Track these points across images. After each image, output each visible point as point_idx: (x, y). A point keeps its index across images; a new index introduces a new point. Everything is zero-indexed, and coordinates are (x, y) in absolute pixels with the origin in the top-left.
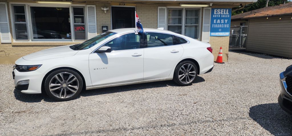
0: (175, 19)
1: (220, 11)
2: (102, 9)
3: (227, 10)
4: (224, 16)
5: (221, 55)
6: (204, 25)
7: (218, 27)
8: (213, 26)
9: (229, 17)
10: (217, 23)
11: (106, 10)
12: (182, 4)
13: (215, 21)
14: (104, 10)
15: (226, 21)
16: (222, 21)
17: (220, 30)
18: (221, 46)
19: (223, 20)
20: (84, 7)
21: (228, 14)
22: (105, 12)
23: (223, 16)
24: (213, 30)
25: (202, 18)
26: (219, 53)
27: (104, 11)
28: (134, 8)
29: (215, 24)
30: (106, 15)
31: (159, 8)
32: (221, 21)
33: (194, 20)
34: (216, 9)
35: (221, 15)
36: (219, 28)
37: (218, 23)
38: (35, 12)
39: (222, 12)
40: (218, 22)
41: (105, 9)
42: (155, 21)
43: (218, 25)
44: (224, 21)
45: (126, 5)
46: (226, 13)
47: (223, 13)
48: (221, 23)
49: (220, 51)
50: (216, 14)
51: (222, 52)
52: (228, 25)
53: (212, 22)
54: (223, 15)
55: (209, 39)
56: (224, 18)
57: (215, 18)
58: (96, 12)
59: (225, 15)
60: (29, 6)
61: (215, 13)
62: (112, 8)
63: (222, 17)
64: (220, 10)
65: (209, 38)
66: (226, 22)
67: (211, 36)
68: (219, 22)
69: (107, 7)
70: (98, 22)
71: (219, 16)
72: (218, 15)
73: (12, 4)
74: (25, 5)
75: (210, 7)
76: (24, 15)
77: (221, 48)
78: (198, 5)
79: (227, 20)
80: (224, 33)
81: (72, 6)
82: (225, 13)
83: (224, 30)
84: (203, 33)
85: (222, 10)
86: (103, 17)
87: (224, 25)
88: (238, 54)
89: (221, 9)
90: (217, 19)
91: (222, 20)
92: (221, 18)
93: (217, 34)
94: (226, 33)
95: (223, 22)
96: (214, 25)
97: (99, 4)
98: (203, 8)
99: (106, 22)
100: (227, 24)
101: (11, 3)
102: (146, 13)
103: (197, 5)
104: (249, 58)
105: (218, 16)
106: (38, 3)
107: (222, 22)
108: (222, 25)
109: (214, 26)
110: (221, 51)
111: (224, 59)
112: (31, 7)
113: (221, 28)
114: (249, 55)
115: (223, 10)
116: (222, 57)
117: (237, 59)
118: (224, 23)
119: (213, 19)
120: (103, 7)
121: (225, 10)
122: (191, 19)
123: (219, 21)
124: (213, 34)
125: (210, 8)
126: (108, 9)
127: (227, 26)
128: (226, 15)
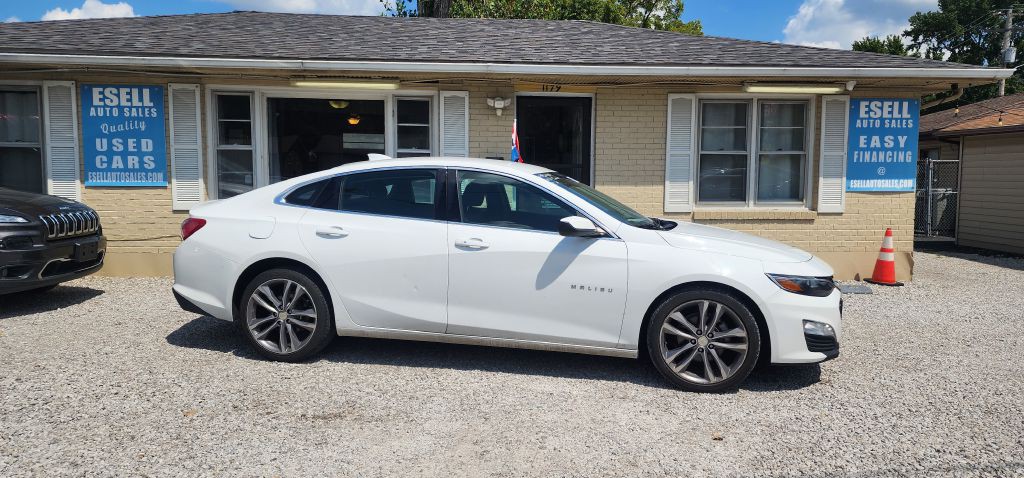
0: (724, 132)
1: (881, 108)
2: (490, 102)
3: (906, 105)
4: (893, 125)
5: (890, 257)
6: (827, 154)
7: (874, 160)
8: (856, 157)
9: (911, 126)
10: (869, 149)
11: (502, 106)
12: (751, 85)
13: (862, 139)
14: (496, 106)
15: (902, 140)
16: (889, 141)
17: (881, 171)
18: (889, 226)
19: (892, 138)
20: (432, 97)
21: (909, 116)
22: (499, 113)
23: (890, 123)
24: (857, 171)
25: (818, 129)
26: (883, 250)
27: (495, 109)
28: (590, 99)
29: (864, 150)
30: (500, 123)
31: (672, 97)
32: (882, 141)
33: (787, 139)
34: (864, 100)
35: (882, 120)
36: (879, 164)
37: (875, 149)
38: (278, 114)
39: (886, 109)
40: (872, 145)
41: (499, 104)
42: (656, 141)
43: (875, 153)
44: (896, 142)
45: (566, 90)
46: (899, 113)
47: (891, 113)
48: (883, 148)
49: (885, 242)
50: (867, 116)
51: (891, 247)
52: (909, 153)
53: (853, 146)
54: (891, 119)
55: (843, 202)
56: (896, 132)
57: (862, 131)
58: (470, 114)
59: (896, 119)
60: (263, 94)
61: (862, 114)
62: (517, 101)
63: (887, 126)
64: (879, 104)
65: (843, 198)
66: (902, 145)
67: (849, 191)
68: (878, 145)
69: (503, 98)
70: (472, 144)
71: (878, 124)
72: (872, 121)
73: (213, 91)
74: (253, 92)
75: (846, 93)
76: (249, 125)
77: (888, 233)
78: (806, 86)
79: (905, 137)
80: (896, 181)
81: (394, 96)
82: (896, 115)
83: (894, 171)
84: (821, 180)
85: (887, 104)
86: (491, 129)
87: (895, 153)
88: (934, 255)
89: (882, 100)
90: (870, 132)
91: (886, 138)
92: (882, 132)
93: (871, 184)
94: (901, 181)
95: (892, 144)
96: (859, 154)
97: (479, 87)
98: (820, 96)
99: (500, 145)
100: (905, 150)
101: (210, 86)
102: (628, 114)
103: (801, 86)
104: (982, 271)
105: (874, 123)
106: (298, 87)
107: (886, 145)
108: (889, 153)
109: (858, 159)
110: (891, 243)
111: (900, 272)
112: (268, 99)
113: (884, 164)
114: (975, 260)
115: (891, 103)
116: (892, 263)
117: (938, 275)
118: (896, 148)
119: (855, 134)
120: (493, 98)
121: (896, 104)
122: (779, 133)
123: (878, 140)
124: (857, 184)
125: (847, 99)
126: (508, 102)
127: (909, 157)
128: (902, 119)
